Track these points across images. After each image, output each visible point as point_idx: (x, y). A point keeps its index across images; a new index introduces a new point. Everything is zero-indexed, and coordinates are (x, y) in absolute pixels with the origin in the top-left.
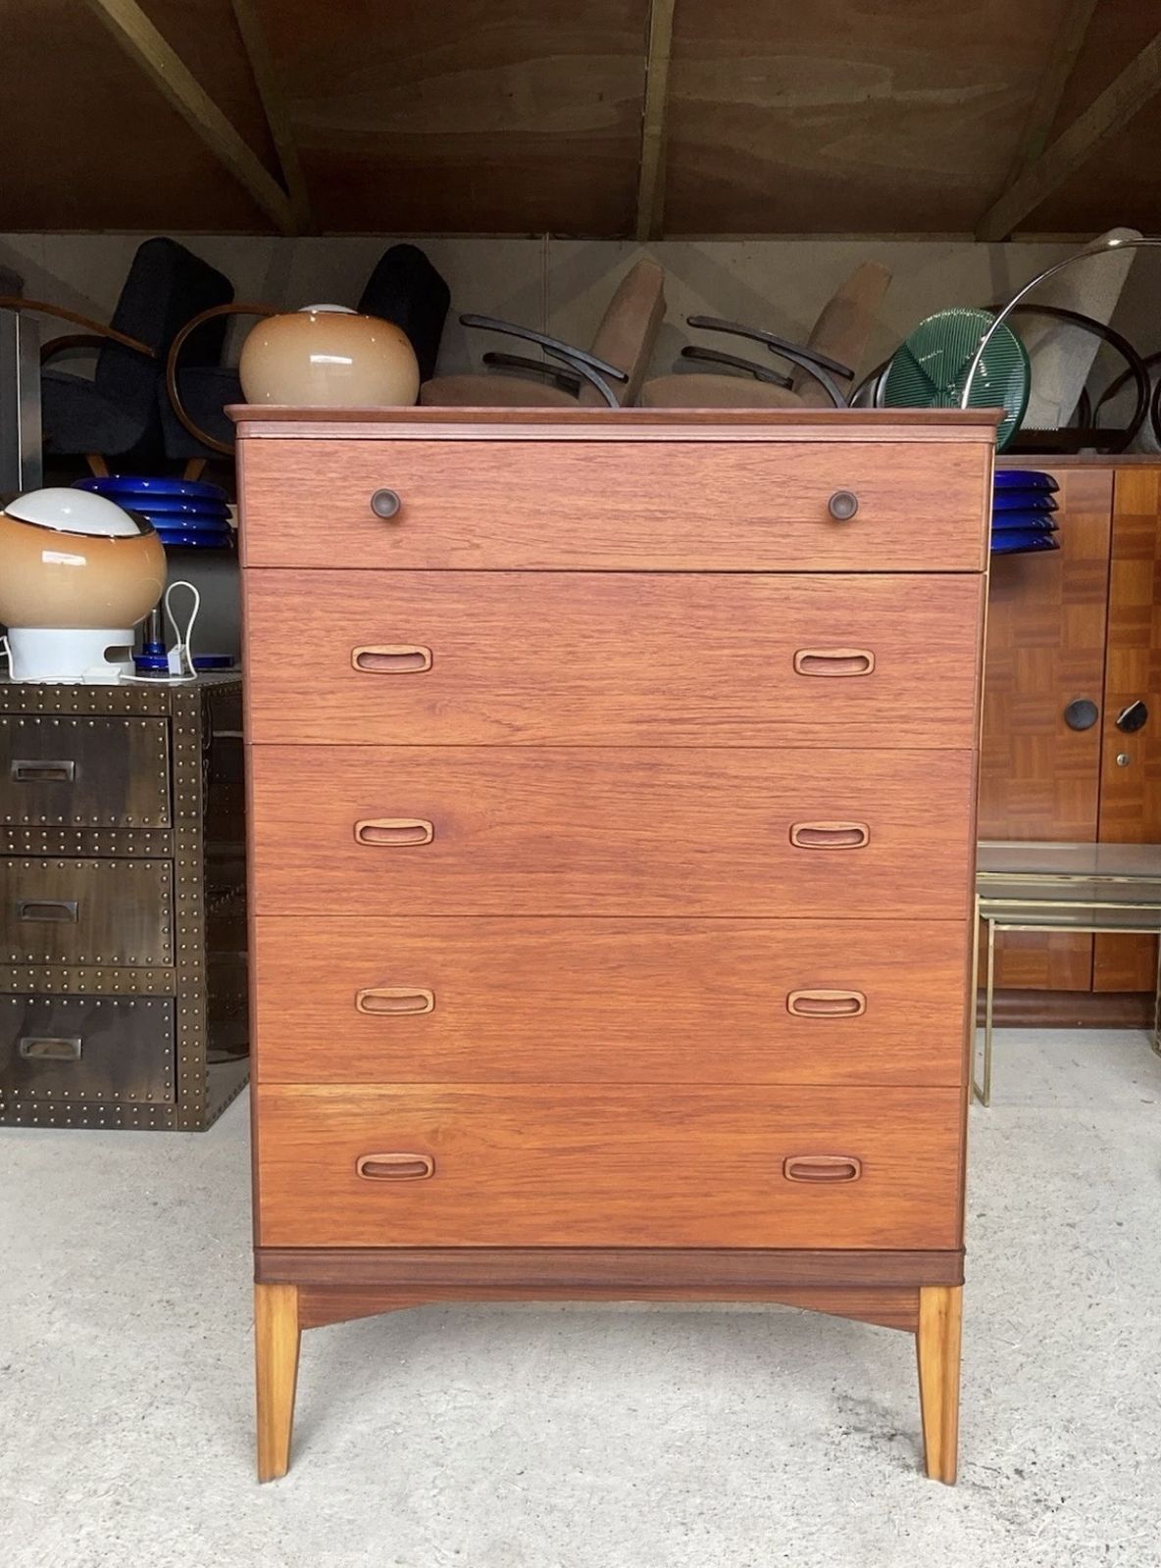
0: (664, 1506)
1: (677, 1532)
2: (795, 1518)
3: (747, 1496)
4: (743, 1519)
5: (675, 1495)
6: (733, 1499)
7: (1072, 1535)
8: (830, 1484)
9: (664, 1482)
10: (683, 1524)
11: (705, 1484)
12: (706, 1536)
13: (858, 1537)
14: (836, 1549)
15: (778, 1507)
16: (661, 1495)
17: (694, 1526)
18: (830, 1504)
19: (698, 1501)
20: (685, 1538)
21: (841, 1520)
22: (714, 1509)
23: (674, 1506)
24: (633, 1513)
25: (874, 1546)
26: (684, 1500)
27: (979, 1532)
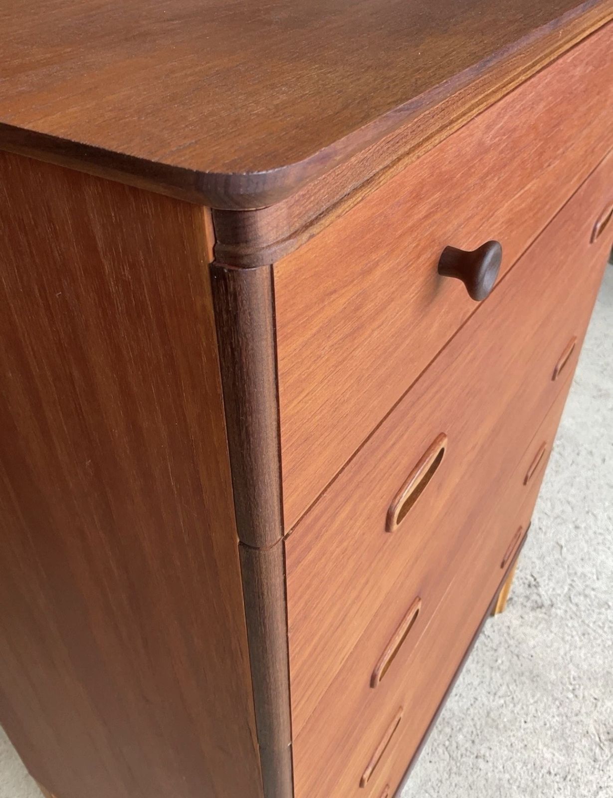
0: (457, 758)
1: (481, 763)
2: (497, 697)
3: (468, 709)
4: (487, 723)
5: (451, 744)
6: (469, 718)
7: (559, 592)
8: (478, 662)
9: (436, 744)
10: (477, 757)
11: (448, 723)
12: (493, 752)
13: (524, 679)
14: (529, 695)
15: (485, 700)
16: (446, 753)
17: (482, 752)
18: (493, 674)
19: (461, 736)
20: (490, 764)
21: (507, 678)
22: (472, 732)
23: (459, 752)
24: (456, 779)
25: (534, 677)
26: (457, 743)
27: (542, 626)
